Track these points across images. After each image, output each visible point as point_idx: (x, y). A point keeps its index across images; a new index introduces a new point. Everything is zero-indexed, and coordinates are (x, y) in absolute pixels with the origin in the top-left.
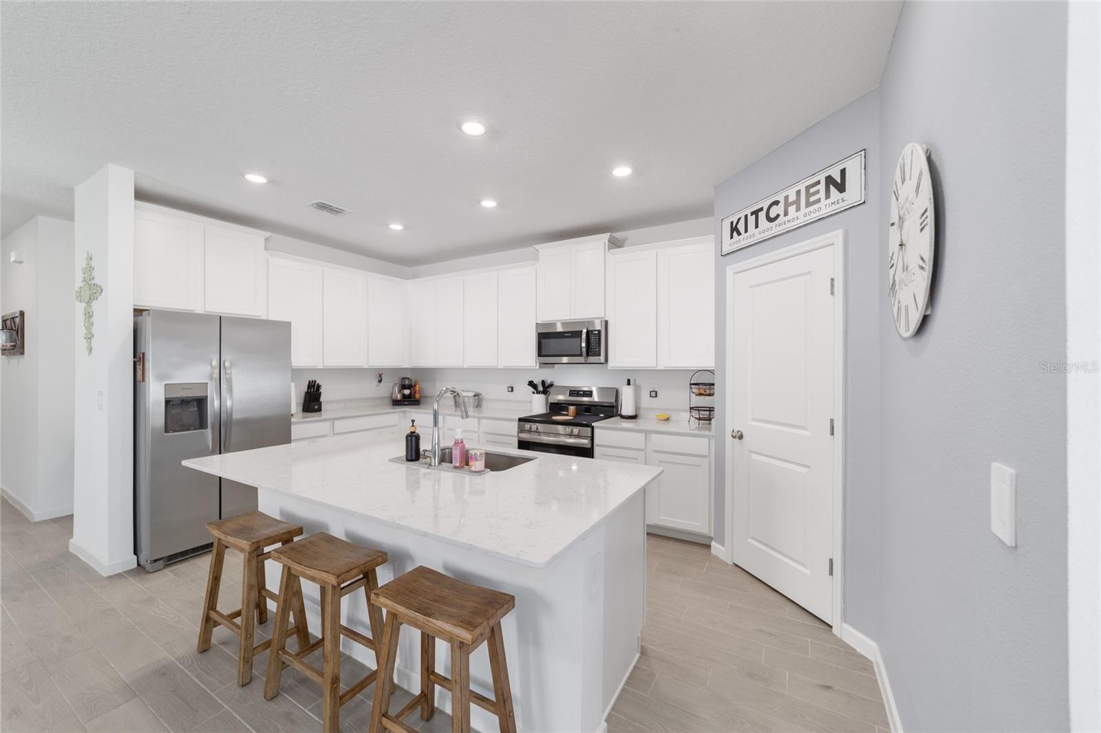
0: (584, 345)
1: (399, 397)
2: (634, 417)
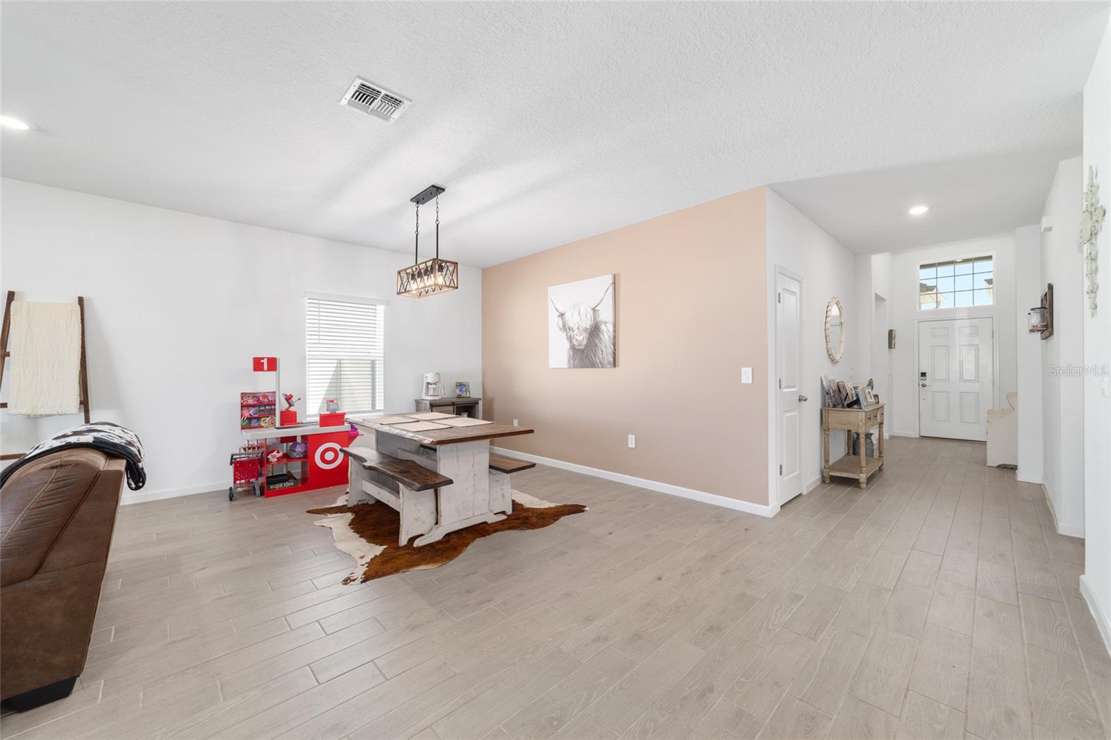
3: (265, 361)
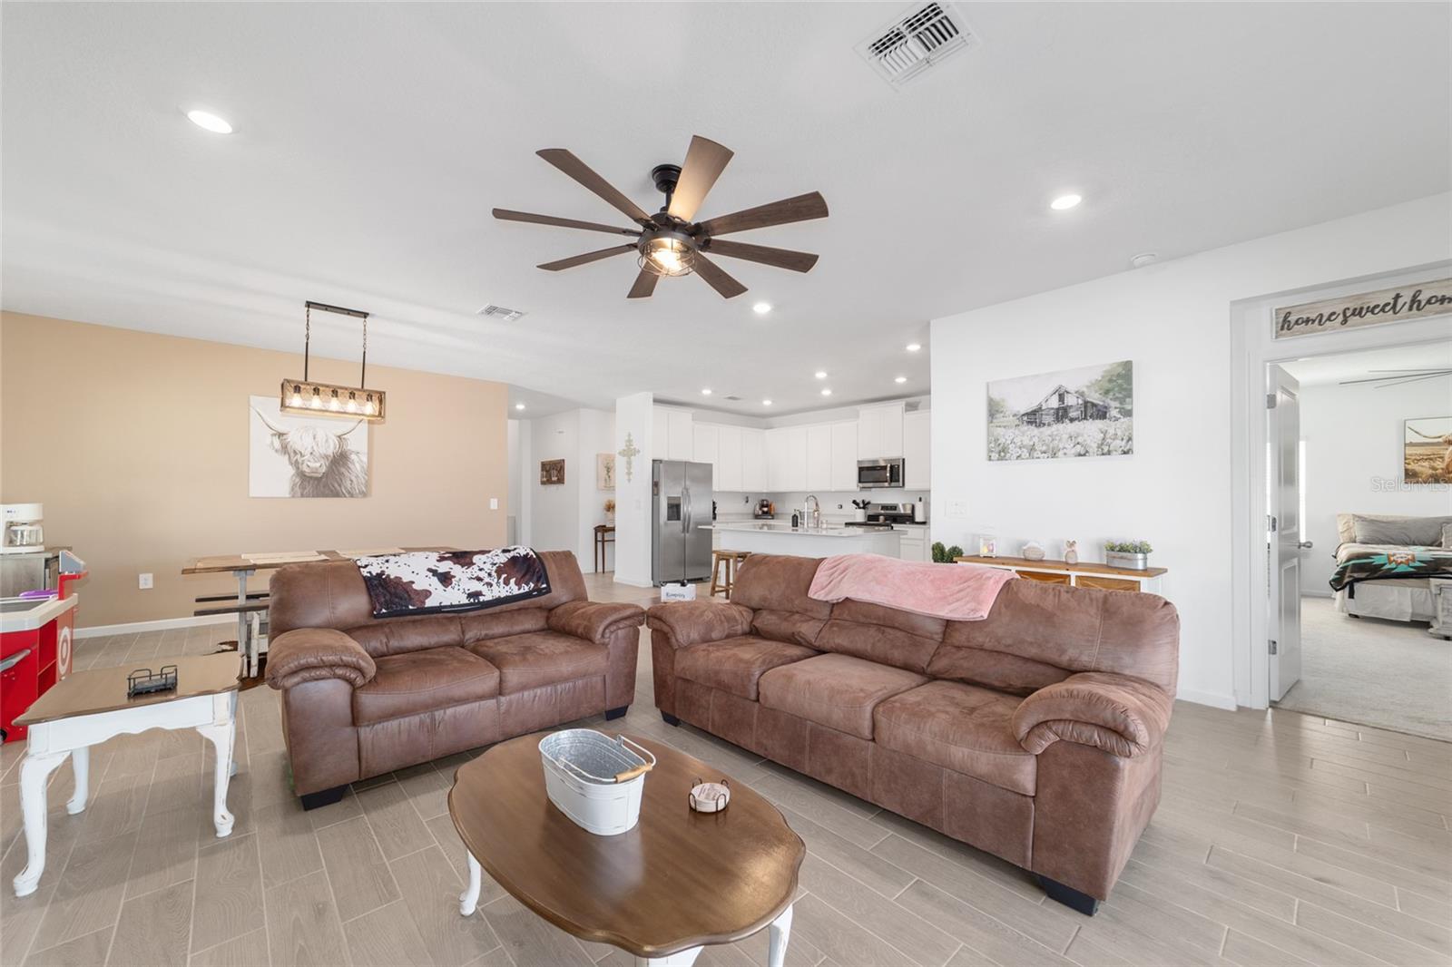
0: (888, 475)
1: (760, 513)
2: (924, 523)
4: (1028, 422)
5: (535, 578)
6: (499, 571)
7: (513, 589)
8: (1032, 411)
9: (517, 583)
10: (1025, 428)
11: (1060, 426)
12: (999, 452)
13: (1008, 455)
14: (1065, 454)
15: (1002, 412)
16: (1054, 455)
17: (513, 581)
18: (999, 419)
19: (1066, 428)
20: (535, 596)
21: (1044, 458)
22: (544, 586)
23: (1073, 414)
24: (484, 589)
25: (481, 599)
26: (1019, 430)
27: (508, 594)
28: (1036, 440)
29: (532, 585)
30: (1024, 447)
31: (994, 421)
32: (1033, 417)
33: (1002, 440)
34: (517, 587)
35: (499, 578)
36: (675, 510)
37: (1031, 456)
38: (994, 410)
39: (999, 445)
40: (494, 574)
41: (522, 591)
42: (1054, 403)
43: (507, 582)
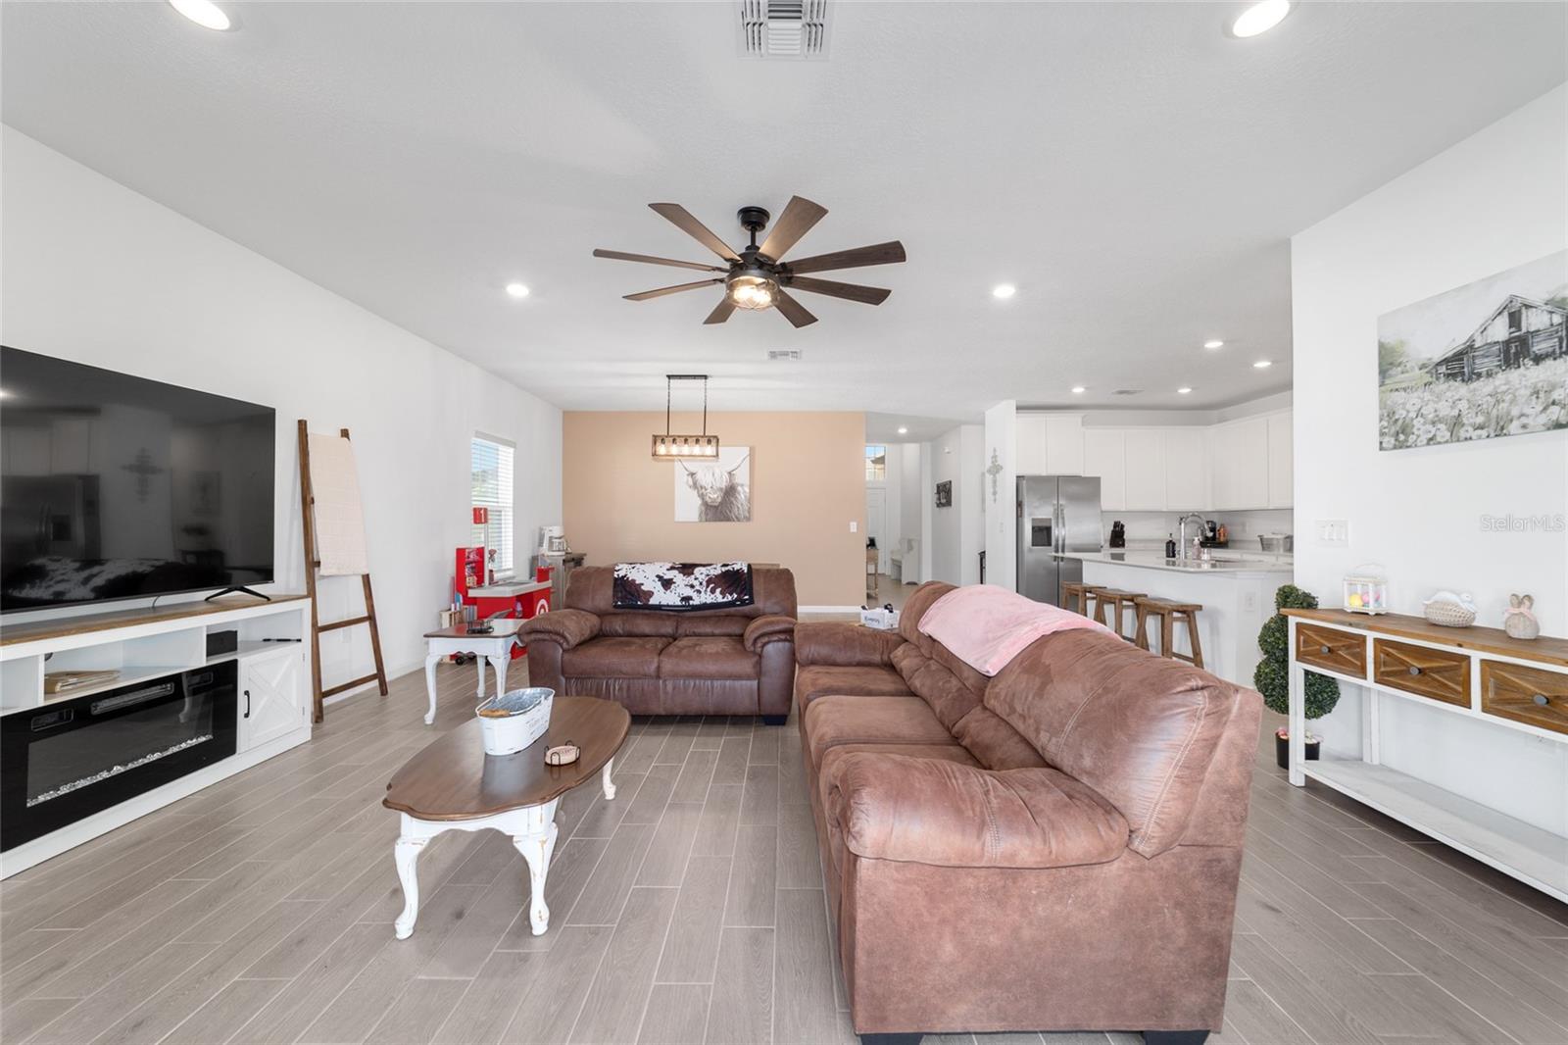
3: (482, 512)
4: (1448, 376)
5: (739, 590)
6: (709, 582)
7: (718, 597)
8: (1455, 355)
9: (721, 593)
10: (1442, 386)
11: (1514, 375)
12: (1398, 434)
13: (1411, 438)
14: (1524, 426)
15: (1400, 364)
16: (1501, 431)
17: (718, 590)
18: (1397, 376)
19: (1529, 375)
20: (739, 605)
21: (1479, 437)
22: (747, 597)
23: (1540, 347)
24: (694, 595)
25: (691, 602)
26: (1432, 392)
27: (713, 601)
28: (1463, 405)
29: (736, 596)
30: (1440, 421)
31: (1387, 381)
32: (1458, 366)
33: (1401, 414)
34: (721, 596)
35: (707, 587)
36: (1043, 534)
37: (1454, 437)
38: (1388, 362)
39: (1397, 420)
40: (704, 583)
41: (725, 600)
42: (1501, 331)
43: (713, 591)
